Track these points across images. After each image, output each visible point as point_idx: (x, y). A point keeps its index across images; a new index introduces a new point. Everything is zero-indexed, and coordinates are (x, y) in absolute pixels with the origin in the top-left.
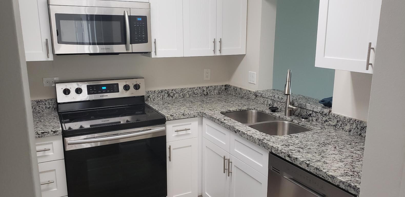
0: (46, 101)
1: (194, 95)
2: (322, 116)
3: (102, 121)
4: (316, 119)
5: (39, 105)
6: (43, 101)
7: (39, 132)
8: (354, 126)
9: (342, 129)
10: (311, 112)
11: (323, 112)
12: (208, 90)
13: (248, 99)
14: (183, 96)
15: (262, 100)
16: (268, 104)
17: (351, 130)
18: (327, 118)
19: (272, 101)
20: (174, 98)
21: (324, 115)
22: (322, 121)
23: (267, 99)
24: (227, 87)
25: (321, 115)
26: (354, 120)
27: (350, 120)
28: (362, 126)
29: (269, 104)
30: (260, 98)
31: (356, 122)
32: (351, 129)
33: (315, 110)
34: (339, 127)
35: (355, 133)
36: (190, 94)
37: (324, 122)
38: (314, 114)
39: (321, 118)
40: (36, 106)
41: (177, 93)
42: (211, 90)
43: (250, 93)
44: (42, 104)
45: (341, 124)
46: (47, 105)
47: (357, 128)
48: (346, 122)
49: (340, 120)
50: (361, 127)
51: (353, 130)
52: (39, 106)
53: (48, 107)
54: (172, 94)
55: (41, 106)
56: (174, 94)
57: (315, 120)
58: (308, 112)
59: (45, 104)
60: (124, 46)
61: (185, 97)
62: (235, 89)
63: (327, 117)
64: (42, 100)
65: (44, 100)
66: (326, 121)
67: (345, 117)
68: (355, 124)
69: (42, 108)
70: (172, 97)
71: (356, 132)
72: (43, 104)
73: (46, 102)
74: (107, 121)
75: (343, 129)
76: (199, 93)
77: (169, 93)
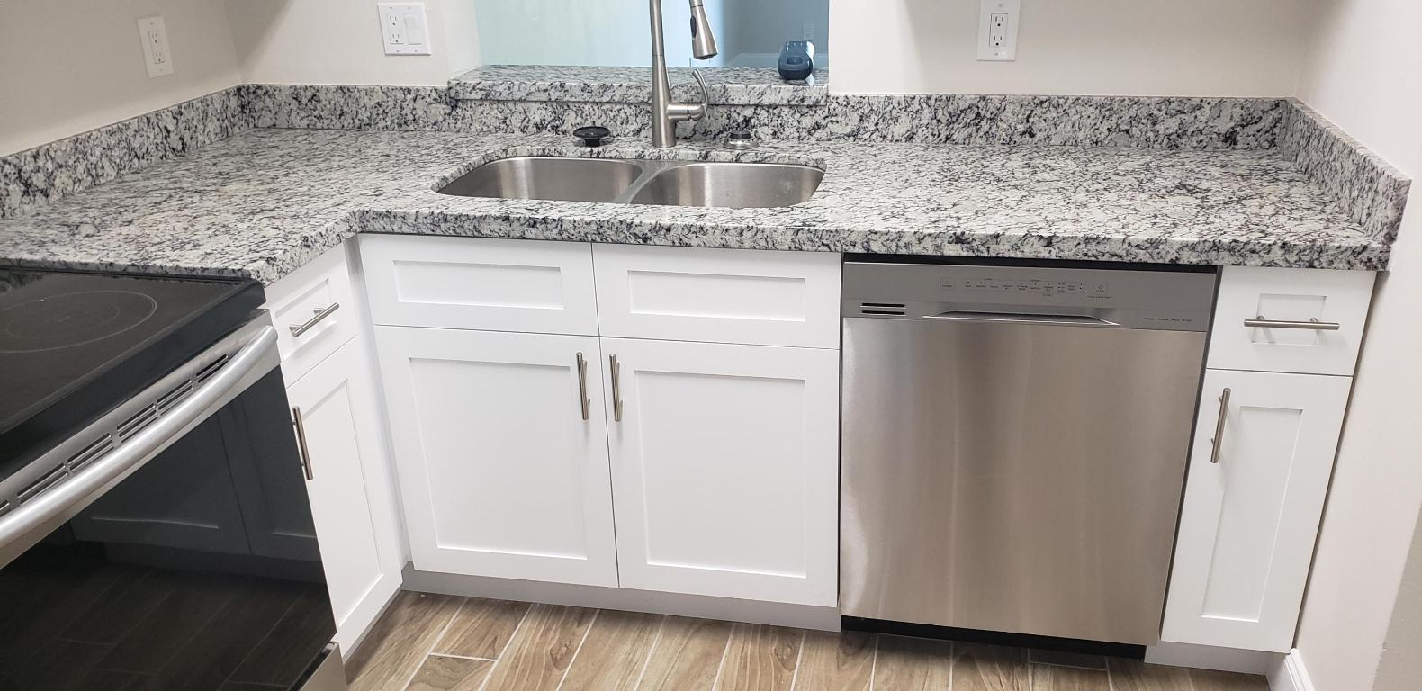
1: (136, 160)
2: (797, 116)
4: (772, 132)
8: (926, 116)
9: (880, 139)
10: (749, 112)
11: (803, 100)
12: (182, 126)
13: (400, 125)
14: (90, 178)
15: (492, 114)
16: (532, 123)
17: (914, 134)
18: (819, 117)
19: (550, 109)
20: (55, 197)
21: (806, 110)
22: (800, 130)
23: (520, 107)
24: (248, 98)
25: (792, 111)
26: (922, 100)
27: (909, 100)
28: (953, 111)
29: (536, 125)
30: (481, 109)
31: (933, 102)
32: (915, 131)
33: (767, 100)
34: (869, 134)
35: (931, 137)
36: (118, 161)
37: (809, 132)
38: (763, 114)
39: (795, 124)
41: (61, 166)
42: (195, 123)
43: (409, 97)
45: (877, 124)
47: (935, 121)
48: (894, 113)
49: (872, 110)
50: (950, 114)
51: (920, 130)
54: (41, 175)
56: (50, 177)
57: (770, 136)
58: (736, 115)
61: (103, 181)
62: (308, 98)
63: (819, 112)
66: (818, 126)
67: (889, 99)
68: (926, 110)
70: (47, 196)
71: (933, 135)
75: (885, 137)
76: (152, 150)
77: (25, 176)
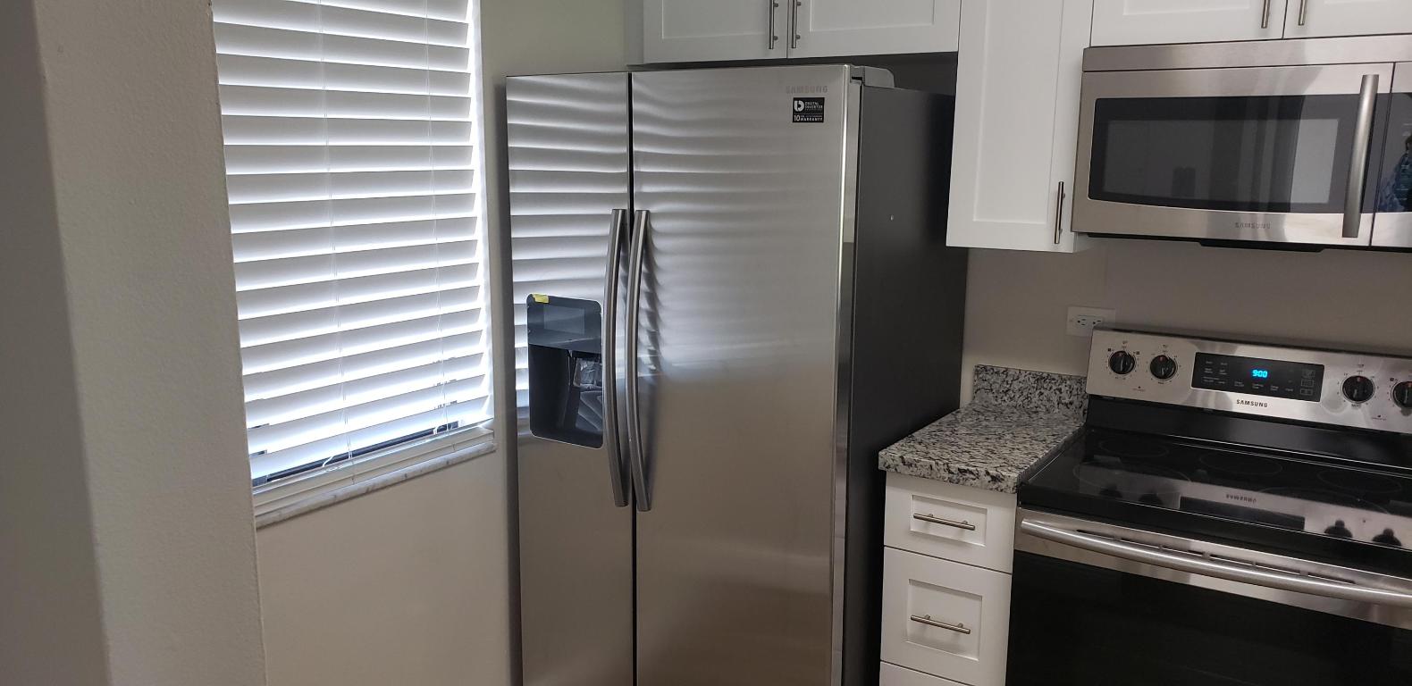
0: (1063, 380)
3: (1228, 496)
5: (1042, 391)
6: (1054, 379)
7: (954, 467)
40: (1032, 390)
44: (1051, 388)
46: (1064, 395)
52: (1041, 394)
53: (1067, 401)
55: (1046, 393)
59: (1057, 389)
60: (1337, 219)
64: (1053, 376)
65: (1060, 376)
69: (1049, 400)
72: (1052, 390)
73: (1064, 384)
74: (1245, 499)
